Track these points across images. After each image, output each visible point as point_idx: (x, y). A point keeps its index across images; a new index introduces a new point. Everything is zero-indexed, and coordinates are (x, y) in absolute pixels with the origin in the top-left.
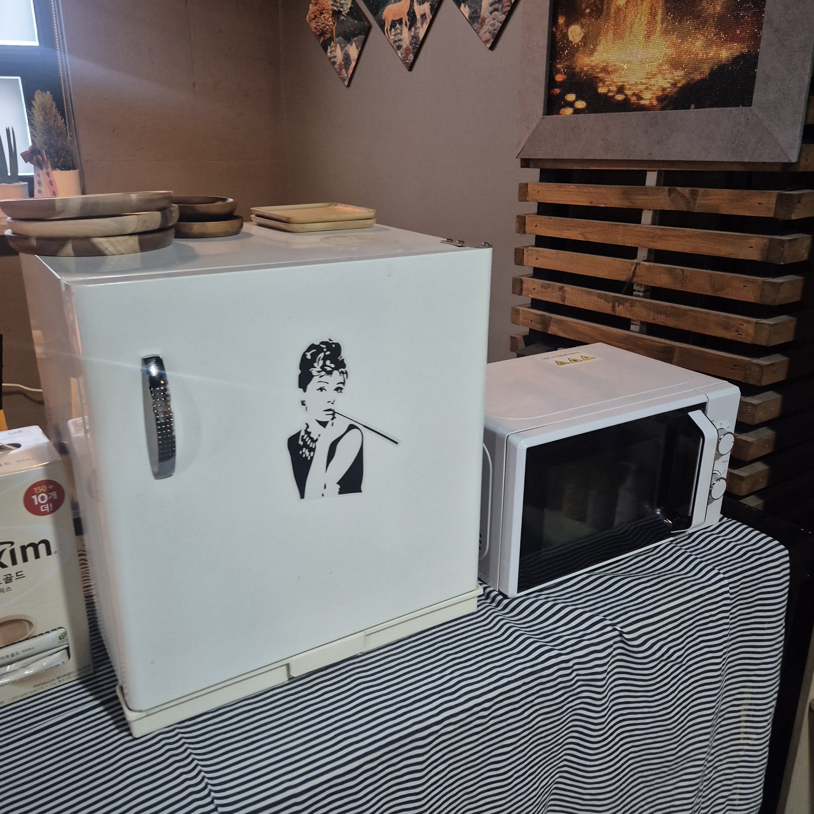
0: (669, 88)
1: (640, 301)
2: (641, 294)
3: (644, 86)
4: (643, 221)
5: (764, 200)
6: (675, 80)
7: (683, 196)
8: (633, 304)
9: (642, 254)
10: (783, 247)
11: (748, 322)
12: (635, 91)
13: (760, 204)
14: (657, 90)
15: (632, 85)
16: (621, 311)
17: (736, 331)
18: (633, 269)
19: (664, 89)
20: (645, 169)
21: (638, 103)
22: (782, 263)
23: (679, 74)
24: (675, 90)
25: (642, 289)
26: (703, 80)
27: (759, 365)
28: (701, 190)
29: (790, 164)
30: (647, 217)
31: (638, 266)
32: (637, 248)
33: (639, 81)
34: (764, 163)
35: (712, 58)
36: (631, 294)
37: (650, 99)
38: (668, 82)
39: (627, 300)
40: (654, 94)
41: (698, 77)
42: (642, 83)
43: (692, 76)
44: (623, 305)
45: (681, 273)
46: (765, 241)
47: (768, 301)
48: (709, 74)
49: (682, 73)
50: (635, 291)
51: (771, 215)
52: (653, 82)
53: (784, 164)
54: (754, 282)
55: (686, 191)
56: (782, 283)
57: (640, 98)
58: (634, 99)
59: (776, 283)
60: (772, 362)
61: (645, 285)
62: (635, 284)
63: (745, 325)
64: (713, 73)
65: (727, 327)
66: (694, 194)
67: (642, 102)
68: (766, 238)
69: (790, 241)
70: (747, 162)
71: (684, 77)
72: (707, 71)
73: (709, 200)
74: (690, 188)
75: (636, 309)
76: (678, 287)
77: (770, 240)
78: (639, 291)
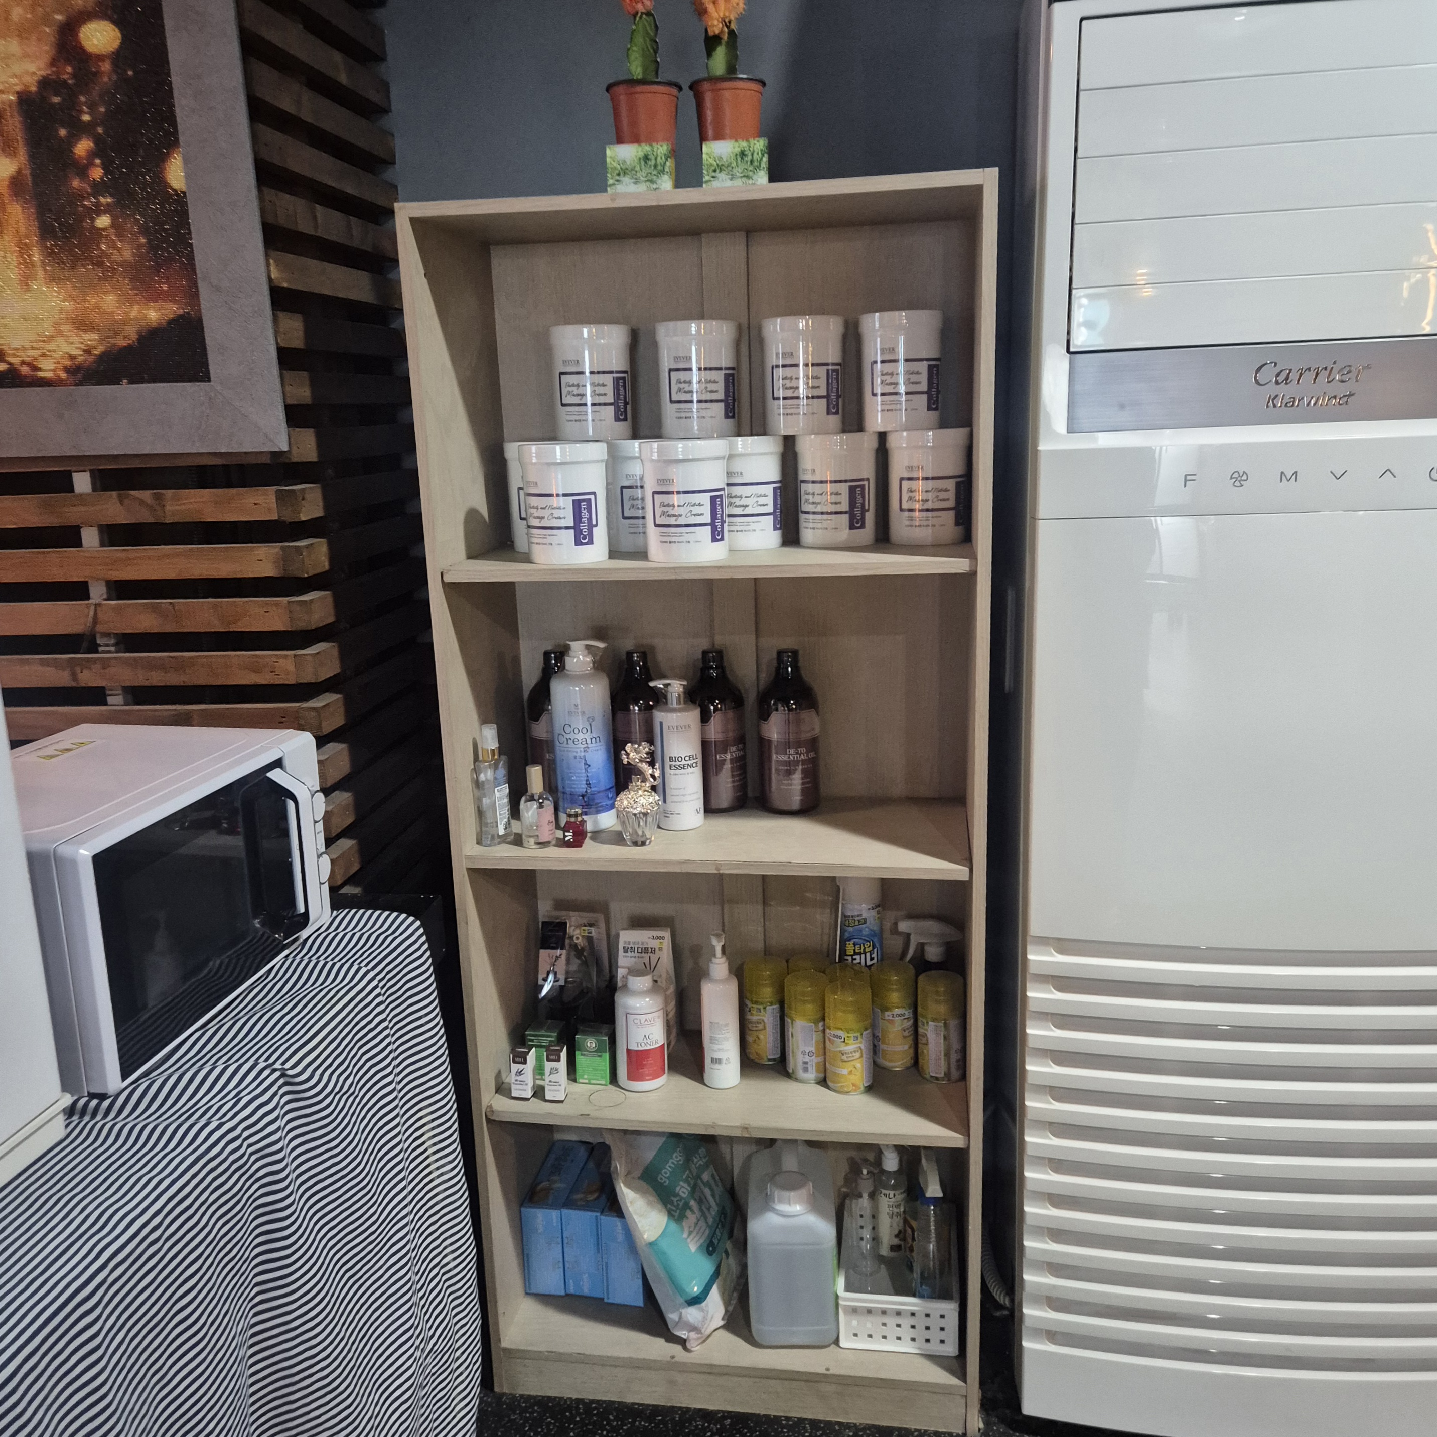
0: (81, 355)
1: (115, 658)
2: (113, 649)
3: (39, 352)
4: (85, 542)
5: (260, 500)
6: (88, 345)
7: (142, 502)
8: (105, 664)
9: (98, 591)
10: (301, 555)
11: (285, 657)
12: (25, 359)
13: (255, 504)
14: (62, 358)
15: (17, 349)
16: (88, 678)
17: (272, 672)
18: (92, 613)
19: (72, 358)
20: (69, 468)
21: (32, 376)
22: (306, 575)
23: (91, 338)
24: (91, 359)
25: (113, 641)
26: (129, 348)
27: (313, 709)
28: (169, 493)
29: (282, 453)
30: (90, 537)
31: (99, 609)
32: (86, 582)
33: (27, 345)
34: (246, 453)
35: (136, 319)
36: (97, 652)
37: (54, 370)
38: (77, 348)
39: (94, 661)
40: (58, 363)
41: (122, 342)
42: (33, 348)
43: (112, 341)
44: (90, 669)
45: (170, 607)
46: (277, 550)
47: (301, 625)
48: (138, 339)
49: (95, 336)
50: (100, 645)
51: (275, 517)
52: (52, 346)
53: (272, 453)
54: (277, 604)
55: (146, 495)
56: (311, 601)
57: (37, 369)
58: (25, 370)
59: (305, 601)
60: (327, 702)
61: (114, 633)
62: (98, 636)
63: (281, 661)
64: (141, 338)
65: (257, 671)
66: (158, 498)
67: (41, 374)
68: (276, 547)
69: (307, 547)
70: (224, 453)
71: (101, 341)
72: (134, 336)
73: (181, 504)
74: (151, 491)
75: (112, 670)
76: (170, 628)
77: (282, 548)
78: (107, 645)
